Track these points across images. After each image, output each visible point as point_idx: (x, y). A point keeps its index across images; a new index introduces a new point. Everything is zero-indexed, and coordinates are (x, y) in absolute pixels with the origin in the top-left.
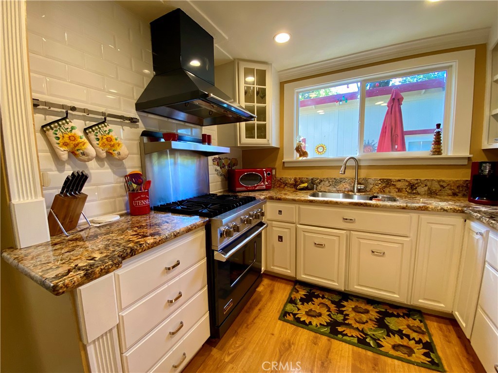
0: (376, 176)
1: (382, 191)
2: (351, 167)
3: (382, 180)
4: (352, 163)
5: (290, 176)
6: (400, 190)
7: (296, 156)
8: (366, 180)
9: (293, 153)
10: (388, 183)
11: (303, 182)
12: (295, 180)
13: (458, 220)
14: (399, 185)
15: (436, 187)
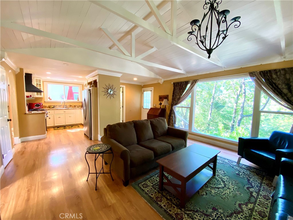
0: (68, 104)
1: (70, 107)
2: (63, 103)
3: (70, 105)
4: (64, 102)
5: (47, 105)
6: (73, 107)
7: (49, 100)
8: (66, 105)
9: (48, 99)
10: (71, 106)
11: (51, 106)
12: (49, 106)
13: (80, 110)
14: (73, 106)
15: (79, 106)
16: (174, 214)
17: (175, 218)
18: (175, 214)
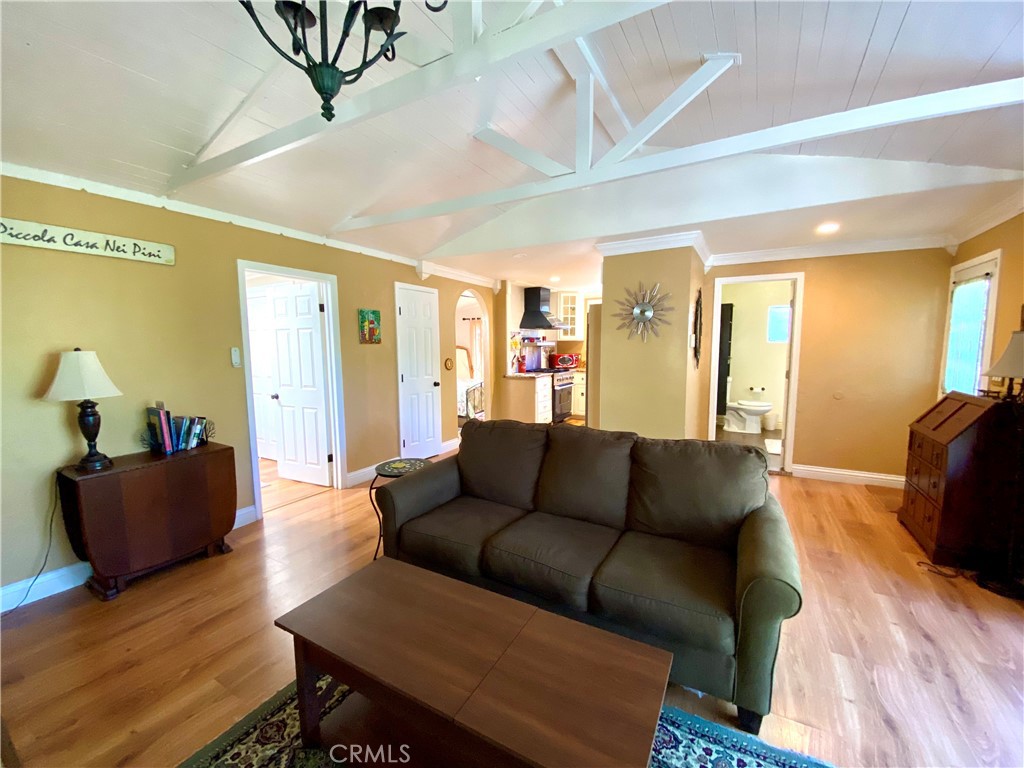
16: (285, 716)
17: (267, 720)
18: (283, 721)
